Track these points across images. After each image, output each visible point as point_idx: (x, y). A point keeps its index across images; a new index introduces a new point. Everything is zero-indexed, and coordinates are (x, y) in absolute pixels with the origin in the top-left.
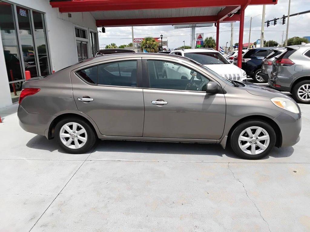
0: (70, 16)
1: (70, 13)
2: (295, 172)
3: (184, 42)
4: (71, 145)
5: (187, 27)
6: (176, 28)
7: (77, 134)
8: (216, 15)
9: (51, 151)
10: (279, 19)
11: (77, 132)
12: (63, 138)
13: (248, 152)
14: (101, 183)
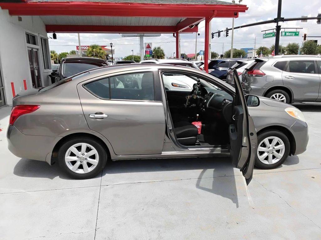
0: (20, 19)
1: (20, 16)
2: (314, 178)
3: (132, 51)
4: (78, 169)
5: (134, 36)
6: (123, 36)
7: (86, 156)
8: (176, 25)
9: (52, 179)
10: (222, 31)
11: (86, 154)
12: (68, 162)
13: (266, 162)
14: (136, 210)
